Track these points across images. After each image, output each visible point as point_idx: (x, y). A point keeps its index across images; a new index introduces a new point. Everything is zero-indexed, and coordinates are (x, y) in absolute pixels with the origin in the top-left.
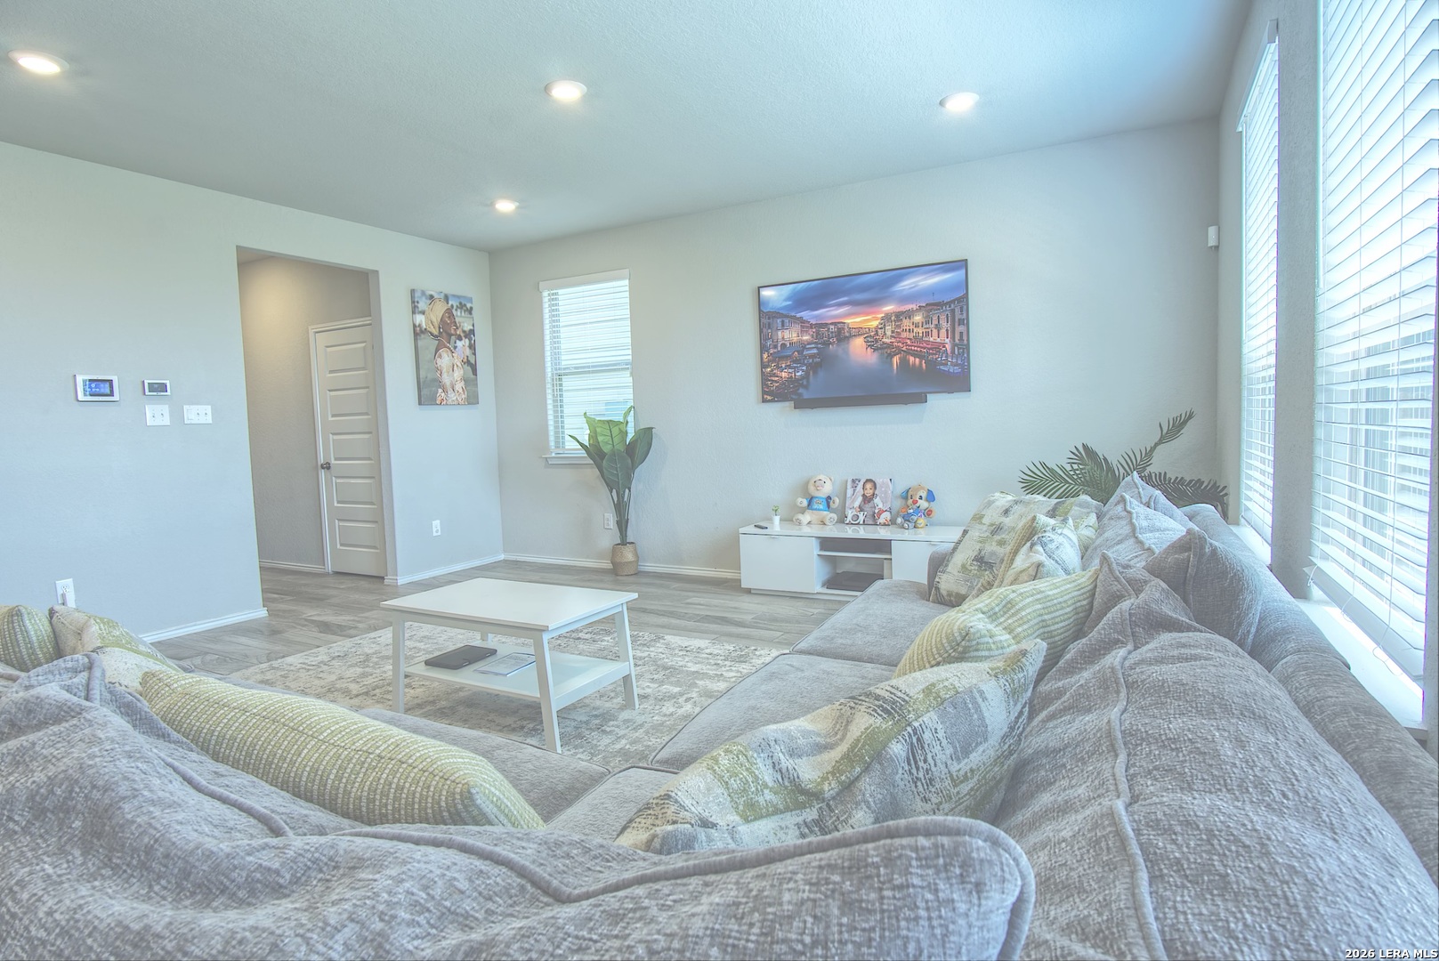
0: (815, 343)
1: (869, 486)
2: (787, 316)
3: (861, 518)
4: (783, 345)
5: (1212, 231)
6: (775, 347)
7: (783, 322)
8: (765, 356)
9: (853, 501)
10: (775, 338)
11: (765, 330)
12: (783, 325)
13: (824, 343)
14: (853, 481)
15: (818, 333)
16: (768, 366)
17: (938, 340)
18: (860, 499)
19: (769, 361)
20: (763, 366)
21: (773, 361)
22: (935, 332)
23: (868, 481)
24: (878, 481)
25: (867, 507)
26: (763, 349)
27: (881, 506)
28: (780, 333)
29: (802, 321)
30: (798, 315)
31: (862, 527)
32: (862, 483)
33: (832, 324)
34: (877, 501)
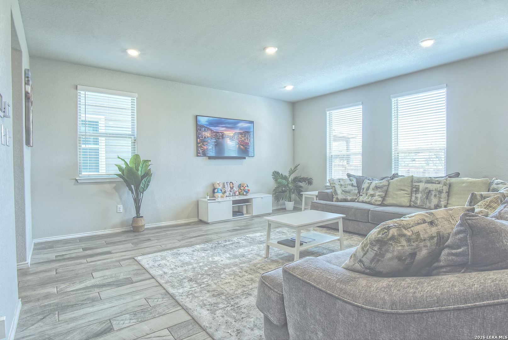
0: (215, 138)
1: (231, 184)
2: (206, 128)
3: (231, 194)
4: (205, 137)
5: (294, 126)
6: (202, 137)
7: (205, 129)
8: (199, 140)
9: (228, 189)
10: (202, 134)
11: (199, 131)
12: (205, 130)
13: (218, 138)
14: (226, 183)
15: (216, 135)
16: (199, 144)
17: (247, 142)
18: (230, 188)
19: (200, 142)
20: (197, 143)
21: (201, 142)
22: (247, 139)
23: (230, 182)
24: (233, 182)
25: (232, 190)
26: (197, 137)
27: (236, 190)
28: (204, 133)
29: (211, 130)
30: (210, 128)
31: (232, 197)
32: (229, 183)
33: (220, 132)
34: (234, 188)
